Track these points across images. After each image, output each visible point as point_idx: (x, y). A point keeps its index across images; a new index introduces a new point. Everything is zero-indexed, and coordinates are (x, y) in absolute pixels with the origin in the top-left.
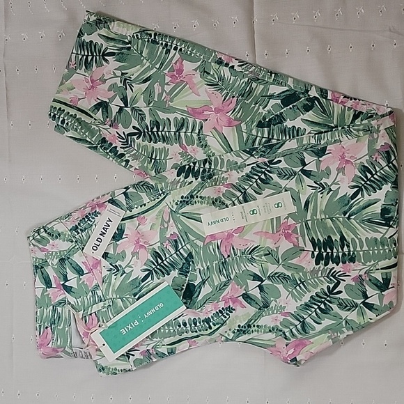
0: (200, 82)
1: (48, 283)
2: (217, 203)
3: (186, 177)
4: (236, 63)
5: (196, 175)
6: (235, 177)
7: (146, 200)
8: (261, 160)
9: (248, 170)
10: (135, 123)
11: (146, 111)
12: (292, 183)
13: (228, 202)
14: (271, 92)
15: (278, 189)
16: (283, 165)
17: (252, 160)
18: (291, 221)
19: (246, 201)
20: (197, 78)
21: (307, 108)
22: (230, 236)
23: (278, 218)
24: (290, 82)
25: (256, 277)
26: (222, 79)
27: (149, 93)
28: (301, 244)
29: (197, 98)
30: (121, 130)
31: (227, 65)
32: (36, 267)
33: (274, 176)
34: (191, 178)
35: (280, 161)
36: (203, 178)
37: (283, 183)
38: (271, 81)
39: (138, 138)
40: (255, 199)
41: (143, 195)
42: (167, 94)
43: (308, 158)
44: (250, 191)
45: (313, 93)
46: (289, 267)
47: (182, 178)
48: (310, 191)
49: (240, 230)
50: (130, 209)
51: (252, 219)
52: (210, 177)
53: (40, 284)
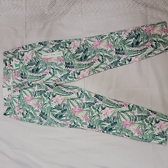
0: (133, 131)
1: (6, 65)
2: (47, 52)
3: (40, 45)
4: (125, 136)
5: (43, 45)
6: (51, 46)
7: (30, 48)
8: (57, 43)
9: (54, 45)
10: (148, 119)
11: (145, 122)
12: (63, 49)
13: (49, 52)
14: (115, 131)
15: (60, 50)
16: (62, 45)
17: (55, 43)
18: (62, 58)
19: (53, 52)
20: (134, 132)
21: (106, 128)
22: (48, 59)
23: (59, 57)
24: (111, 133)
25: (53, 69)
26: (127, 133)
27: (145, 127)
28: (63, 63)
29: (133, 127)
30: (151, 117)
31: (127, 136)
32: (4, 61)
33: (60, 47)
34: (41, 45)
35: (61, 44)
36: (44, 46)
37: (61, 49)
38: (116, 133)
39: (146, 115)
40: (55, 52)
41: (30, 47)
42: (140, 127)
43: (67, 44)
44: (54, 50)
45: (105, 132)
46: (60, 68)
47: (39, 45)
48: (67, 52)
49: (50, 58)
50: (26, 50)
51: (53, 56)
52: (46, 46)
53: (4, 65)
